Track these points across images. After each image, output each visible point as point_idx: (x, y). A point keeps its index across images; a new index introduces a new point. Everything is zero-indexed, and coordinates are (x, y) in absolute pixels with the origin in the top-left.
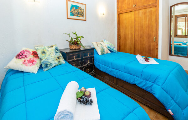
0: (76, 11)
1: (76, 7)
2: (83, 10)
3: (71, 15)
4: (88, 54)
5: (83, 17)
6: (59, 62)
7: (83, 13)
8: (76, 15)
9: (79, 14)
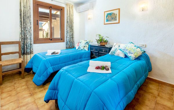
0: (110, 17)
1: (110, 14)
2: (116, 14)
3: (107, 21)
4: (104, 50)
5: (116, 20)
6: (84, 48)
7: (116, 17)
8: (111, 20)
9: (112, 19)
